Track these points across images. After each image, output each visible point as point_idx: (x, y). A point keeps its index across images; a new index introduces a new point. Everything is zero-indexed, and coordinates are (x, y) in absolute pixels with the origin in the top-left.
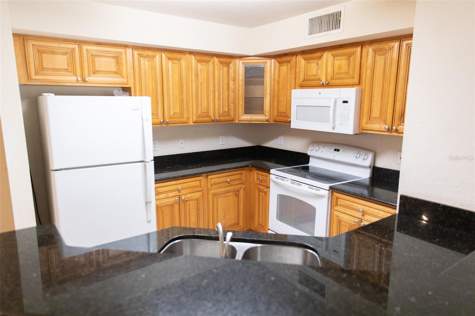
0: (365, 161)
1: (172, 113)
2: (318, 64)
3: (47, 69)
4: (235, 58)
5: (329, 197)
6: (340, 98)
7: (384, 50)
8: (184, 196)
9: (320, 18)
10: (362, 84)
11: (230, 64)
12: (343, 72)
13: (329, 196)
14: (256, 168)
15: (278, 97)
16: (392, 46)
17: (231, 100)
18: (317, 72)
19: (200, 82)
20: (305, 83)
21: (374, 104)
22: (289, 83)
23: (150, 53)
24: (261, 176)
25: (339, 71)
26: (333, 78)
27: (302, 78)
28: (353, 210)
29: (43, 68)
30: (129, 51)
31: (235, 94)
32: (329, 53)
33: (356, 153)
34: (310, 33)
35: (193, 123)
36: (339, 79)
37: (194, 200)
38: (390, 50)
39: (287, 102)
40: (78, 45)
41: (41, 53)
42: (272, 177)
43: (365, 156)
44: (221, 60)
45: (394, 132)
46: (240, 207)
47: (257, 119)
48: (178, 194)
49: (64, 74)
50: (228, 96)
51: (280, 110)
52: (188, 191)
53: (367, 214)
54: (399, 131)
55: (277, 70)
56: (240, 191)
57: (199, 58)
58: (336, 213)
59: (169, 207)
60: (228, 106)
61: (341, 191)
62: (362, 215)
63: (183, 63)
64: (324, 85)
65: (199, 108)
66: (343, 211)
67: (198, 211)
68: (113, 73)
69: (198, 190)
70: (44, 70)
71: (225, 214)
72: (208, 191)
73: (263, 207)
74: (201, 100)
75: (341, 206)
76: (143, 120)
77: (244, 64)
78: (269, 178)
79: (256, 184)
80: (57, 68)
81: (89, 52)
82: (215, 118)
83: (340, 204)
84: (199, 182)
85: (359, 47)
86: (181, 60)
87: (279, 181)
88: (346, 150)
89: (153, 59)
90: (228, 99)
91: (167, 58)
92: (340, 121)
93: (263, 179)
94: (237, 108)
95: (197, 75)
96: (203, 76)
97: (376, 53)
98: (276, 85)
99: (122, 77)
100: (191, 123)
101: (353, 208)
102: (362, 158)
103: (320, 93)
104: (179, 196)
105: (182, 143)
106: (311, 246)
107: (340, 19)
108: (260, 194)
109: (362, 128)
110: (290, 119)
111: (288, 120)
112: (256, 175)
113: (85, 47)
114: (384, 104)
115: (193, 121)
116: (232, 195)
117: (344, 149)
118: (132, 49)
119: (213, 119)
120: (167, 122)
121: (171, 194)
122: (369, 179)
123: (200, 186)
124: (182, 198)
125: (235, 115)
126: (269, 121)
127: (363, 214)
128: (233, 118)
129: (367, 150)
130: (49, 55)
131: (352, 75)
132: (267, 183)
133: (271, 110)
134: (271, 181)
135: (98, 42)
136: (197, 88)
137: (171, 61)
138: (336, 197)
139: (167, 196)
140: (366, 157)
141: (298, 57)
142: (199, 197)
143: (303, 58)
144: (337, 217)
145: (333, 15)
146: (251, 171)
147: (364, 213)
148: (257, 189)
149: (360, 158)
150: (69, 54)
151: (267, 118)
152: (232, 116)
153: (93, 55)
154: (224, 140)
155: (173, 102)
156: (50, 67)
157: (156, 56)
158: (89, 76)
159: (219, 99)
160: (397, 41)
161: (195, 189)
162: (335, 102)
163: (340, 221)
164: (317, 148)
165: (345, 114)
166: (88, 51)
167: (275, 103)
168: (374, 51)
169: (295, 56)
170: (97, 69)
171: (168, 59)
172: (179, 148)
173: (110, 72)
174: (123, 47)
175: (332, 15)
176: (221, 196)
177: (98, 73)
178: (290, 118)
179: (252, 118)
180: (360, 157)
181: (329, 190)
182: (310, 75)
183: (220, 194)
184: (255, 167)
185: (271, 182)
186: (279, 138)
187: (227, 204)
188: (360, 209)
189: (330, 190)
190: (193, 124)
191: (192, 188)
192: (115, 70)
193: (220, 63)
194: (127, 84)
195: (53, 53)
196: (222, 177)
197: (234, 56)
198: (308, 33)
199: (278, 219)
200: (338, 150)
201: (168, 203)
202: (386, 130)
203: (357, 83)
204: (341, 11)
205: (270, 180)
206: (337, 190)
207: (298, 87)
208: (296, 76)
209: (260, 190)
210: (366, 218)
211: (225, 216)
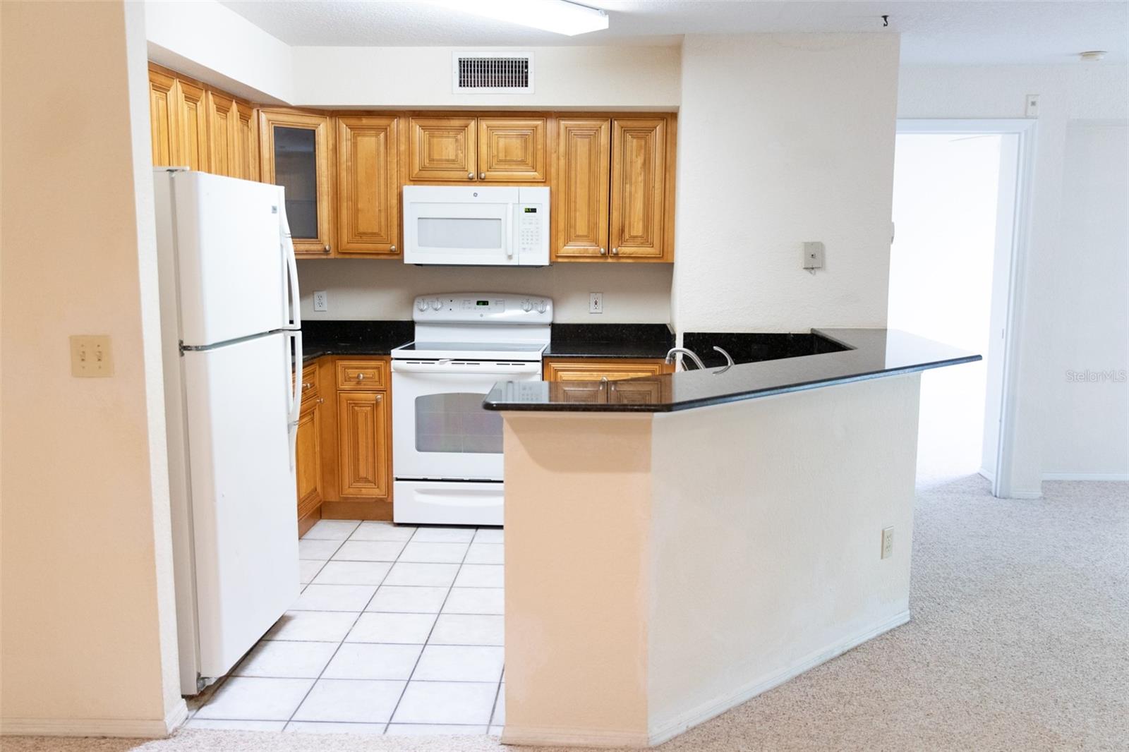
2: (457, 140)
4: (252, 107)
6: (518, 203)
7: (586, 130)
11: (249, 121)
12: (514, 159)
16: (599, 127)
18: (457, 156)
20: (426, 174)
22: (382, 172)
24: (357, 370)
25: (506, 156)
26: (493, 169)
32: (483, 123)
33: (523, 303)
34: (464, 85)
38: (597, 132)
39: (379, 210)
42: (398, 364)
45: (612, 257)
46: (316, 450)
51: (361, 229)
55: (346, 144)
56: (315, 412)
57: (218, 100)
64: (474, 180)
77: (272, 123)
78: (384, 370)
79: (343, 392)
85: (543, 121)
88: (502, 300)
92: (523, 244)
93: (366, 376)
97: (573, 134)
98: (344, 174)
102: (537, 311)
107: (526, 71)
108: (357, 412)
109: (557, 254)
111: (397, 247)
112: (340, 371)
114: (593, 215)
117: (498, 299)
126: (330, 254)
131: (531, 165)
132: (376, 382)
133: (333, 229)
134: (394, 374)
137: (186, 103)
141: (402, 121)
143: (420, 126)
145: (512, 62)
148: (345, 404)
151: (327, 247)
160: (607, 120)
164: (438, 305)
165: (532, 232)
167: (345, 213)
168: (570, 130)
169: (396, 119)
175: (509, 61)
180: (534, 310)
181: (541, 361)
182: (440, 160)
184: (342, 354)
185: (396, 377)
186: (315, 296)
193: (239, 115)
197: (250, 102)
198: (457, 84)
200: (485, 303)
203: (542, 179)
204: (527, 60)
205: (391, 373)
207: (410, 181)
208: (400, 159)
209: (356, 403)
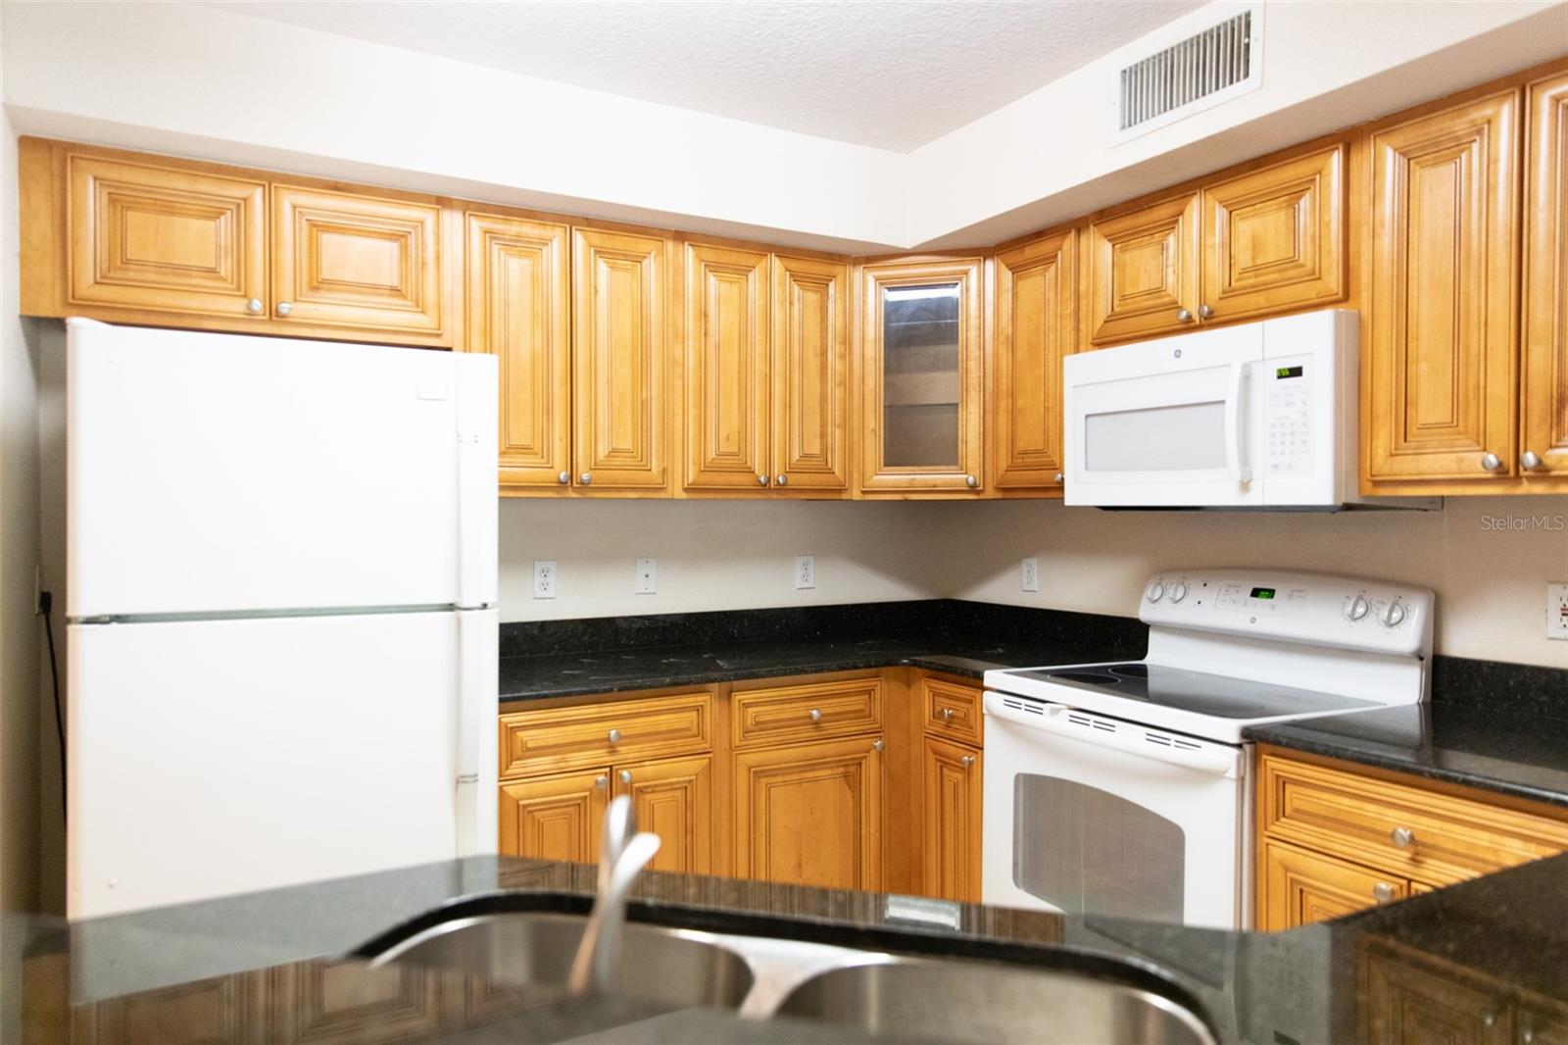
0: (1395, 629)
1: (603, 451)
2: (1164, 248)
3: (142, 263)
4: (850, 263)
5: (1241, 780)
6: (1264, 360)
7: (1449, 140)
8: (632, 770)
9: (1166, 60)
10: (1359, 294)
11: (832, 285)
12: (1271, 258)
13: (1242, 771)
14: (930, 668)
15: (1013, 396)
16: (1485, 120)
17: (835, 412)
18: (1163, 280)
19: (712, 340)
20: (1117, 328)
21: (1422, 370)
22: (1052, 336)
23: (530, 229)
24: (946, 701)
25: (1254, 260)
26: (1231, 292)
27: (1103, 310)
28: (1361, 837)
29: (126, 262)
30: (452, 220)
31: (851, 392)
32: (1209, 197)
33: (1348, 598)
34: (1129, 122)
35: (686, 490)
36: (1255, 289)
37: (672, 787)
38: (1478, 138)
39: (1047, 409)
40: (264, 186)
41: (122, 207)
42: (992, 701)
43: (1391, 612)
44: (795, 265)
45: (1528, 478)
46: (863, 832)
47: (932, 483)
48: (608, 759)
49: (203, 287)
50: (823, 399)
51: (1021, 445)
52: (647, 748)
53: (1436, 853)
54: (1554, 473)
55: (1007, 298)
56: (864, 762)
57: (710, 255)
58: (1279, 851)
59: (564, 814)
60: (823, 435)
61: (1298, 749)
62: (1412, 859)
63: (651, 266)
64: (1192, 324)
65: (709, 437)
66: (1313, 840)
67: (689, 838)
68: (388, 292)
69: (687, 748)
70: (127, 270)
71: (801, 855)
72: (731, 756)
73: (956, 833)
74: (718, 407)
75: (1298, 820)
76: (460, 441)
77: (882, 284)
78: (978, 707)
79: (929, 736)
80: (177, 262)
81: (300, 212)
82: (769, 478)
83: (1297, 810)
84: (695, 714)
85: (1336, 153)
86: (645, 257)
87: (1021, 715)
88: (1303, 591)
89: (541, 249)
90: (823, 411)
91: (592, 249)
92: (1273, 453)
93: (955, 713)
94: (856, 447)
95: (704, 315)
96: (724, 320)
97: (1412, 162)
98: (1003, 350)
99: (420, 310)
100: (680, 494)
101: (1361, 828)
102: (1377, 620)
103: (1180, 352)
104: (611, 767)
105: (647, 576)
106: (1167, 974)
107: (1247, 40)
108: (945, 778)
109: (1372, 475)
110: (1063, 474)
111: (1055, 475)
112: (926, 697)
113: (288, 199)
114: (1467, 364)
115: (686, 486)
116: (833, 778)
117: (1296, 587)
118: (464, 214)
119: (762, 479)
120: (583, 484)
121: (578, 759)
122: (1417, 709)
123: (700, 734)
124: (621, 777)
125: (847, 470)
126: (982, 491)
127: (1417, 854)
128: (842, 479)
129: (1398, 584)
130: (152, 217)
131: (1309, 265)
132: (971, 728)
133: (989, 447)
134: (986, 718)
135: (336, 183)
136: (703, 364)
137: (607, 263)
138: (1277, 776)
139: (562, 765)
140: (1396, 616)
141: (1083, 238)
142: (694, 777)
143: (1106, 237)
144: (1287, 869)
145: (1219, 35)
146: (909, 685)
147: (1420, 848)
148: (932, 758)
149: (1370, 620)
150: (226, 219)
151: (971, 479)
152: (837, 471)
153: (316, 226)
154: (811, 571)
155: (611, 406)
156: (152, 256)
157: (551, 241)
158: (296, 300)
159: (788, 406)
160: (1509, 94)
161: (679, 745)
162: (1246, 379)
163: (1301, 891)
164: (1176, 590)
165: (1293, 425)
166: (297, 210)
167: (1003, 418)
168: (1406, 154)
169: (1073, 233)
170: (325, 275)
171: (596, 252)
172: (638, 594)
173: (375, 288)
174: (432, 203)
175: (1212, 37)
176: (787, 778)
177: (330, 290)
178: (1060, 469)
179: (914, 479)
180: (1372, 617)
181: (1239, 746)
182: (1134, 296)
183: (783, 771)
184: (926, 668)
185: (988, 723)
186: (1024, 565)
187: (811, 812)
188: (1401, 831)
189: (1247, 747)
190: (684, 496)
191: (664, 740)
192: (396, 284)
193: (791, 276)
194: (439, 336)
195: (168, 208)
196: (791, 701)
197: (846, 256)
198: (1118, 124)
199: (1021, 885)
200: (1271, 593)
201: (565, 797)
202: (1490, 475)
203: (1337, 294)
204: (1248, 15)
205: (983, 715)
206: (1278, 743)
207: (1090, 346)
208: (1078, 309)
209: (944, 762)
210: (1431, 874)
211: (800, 865)
